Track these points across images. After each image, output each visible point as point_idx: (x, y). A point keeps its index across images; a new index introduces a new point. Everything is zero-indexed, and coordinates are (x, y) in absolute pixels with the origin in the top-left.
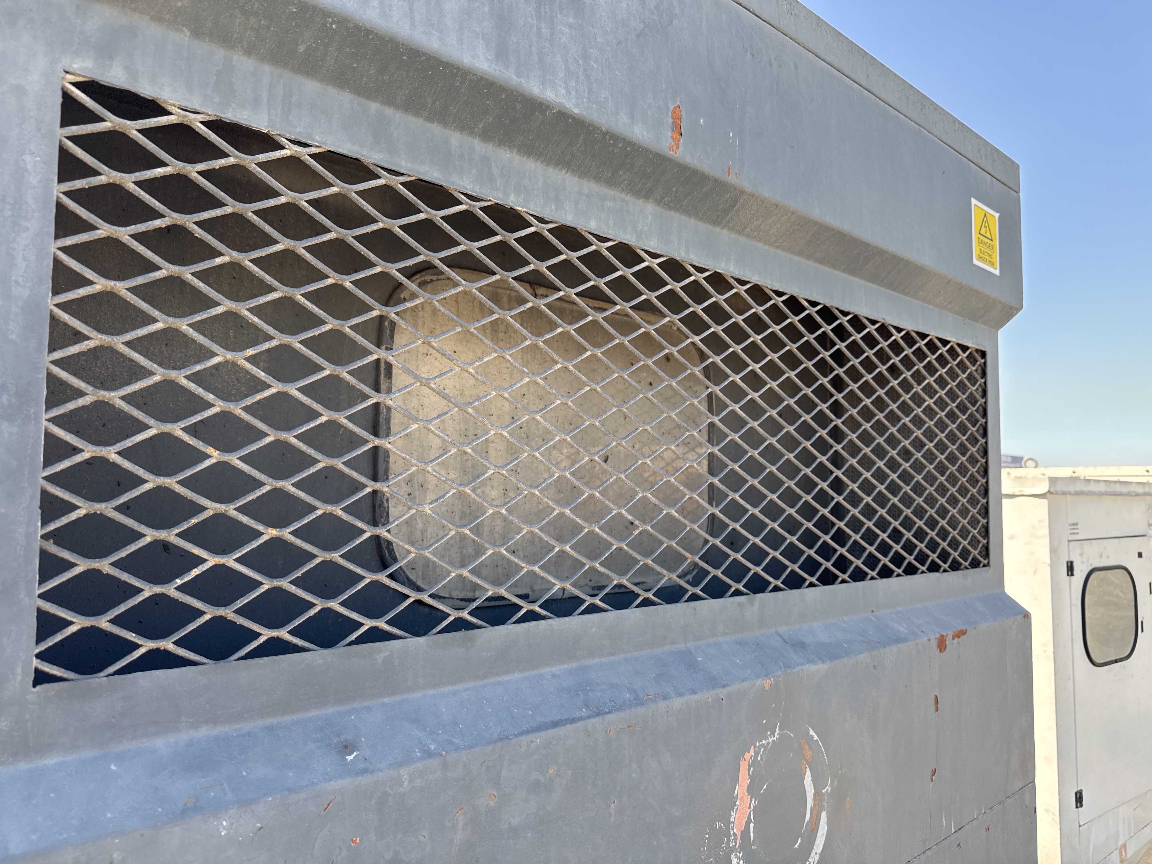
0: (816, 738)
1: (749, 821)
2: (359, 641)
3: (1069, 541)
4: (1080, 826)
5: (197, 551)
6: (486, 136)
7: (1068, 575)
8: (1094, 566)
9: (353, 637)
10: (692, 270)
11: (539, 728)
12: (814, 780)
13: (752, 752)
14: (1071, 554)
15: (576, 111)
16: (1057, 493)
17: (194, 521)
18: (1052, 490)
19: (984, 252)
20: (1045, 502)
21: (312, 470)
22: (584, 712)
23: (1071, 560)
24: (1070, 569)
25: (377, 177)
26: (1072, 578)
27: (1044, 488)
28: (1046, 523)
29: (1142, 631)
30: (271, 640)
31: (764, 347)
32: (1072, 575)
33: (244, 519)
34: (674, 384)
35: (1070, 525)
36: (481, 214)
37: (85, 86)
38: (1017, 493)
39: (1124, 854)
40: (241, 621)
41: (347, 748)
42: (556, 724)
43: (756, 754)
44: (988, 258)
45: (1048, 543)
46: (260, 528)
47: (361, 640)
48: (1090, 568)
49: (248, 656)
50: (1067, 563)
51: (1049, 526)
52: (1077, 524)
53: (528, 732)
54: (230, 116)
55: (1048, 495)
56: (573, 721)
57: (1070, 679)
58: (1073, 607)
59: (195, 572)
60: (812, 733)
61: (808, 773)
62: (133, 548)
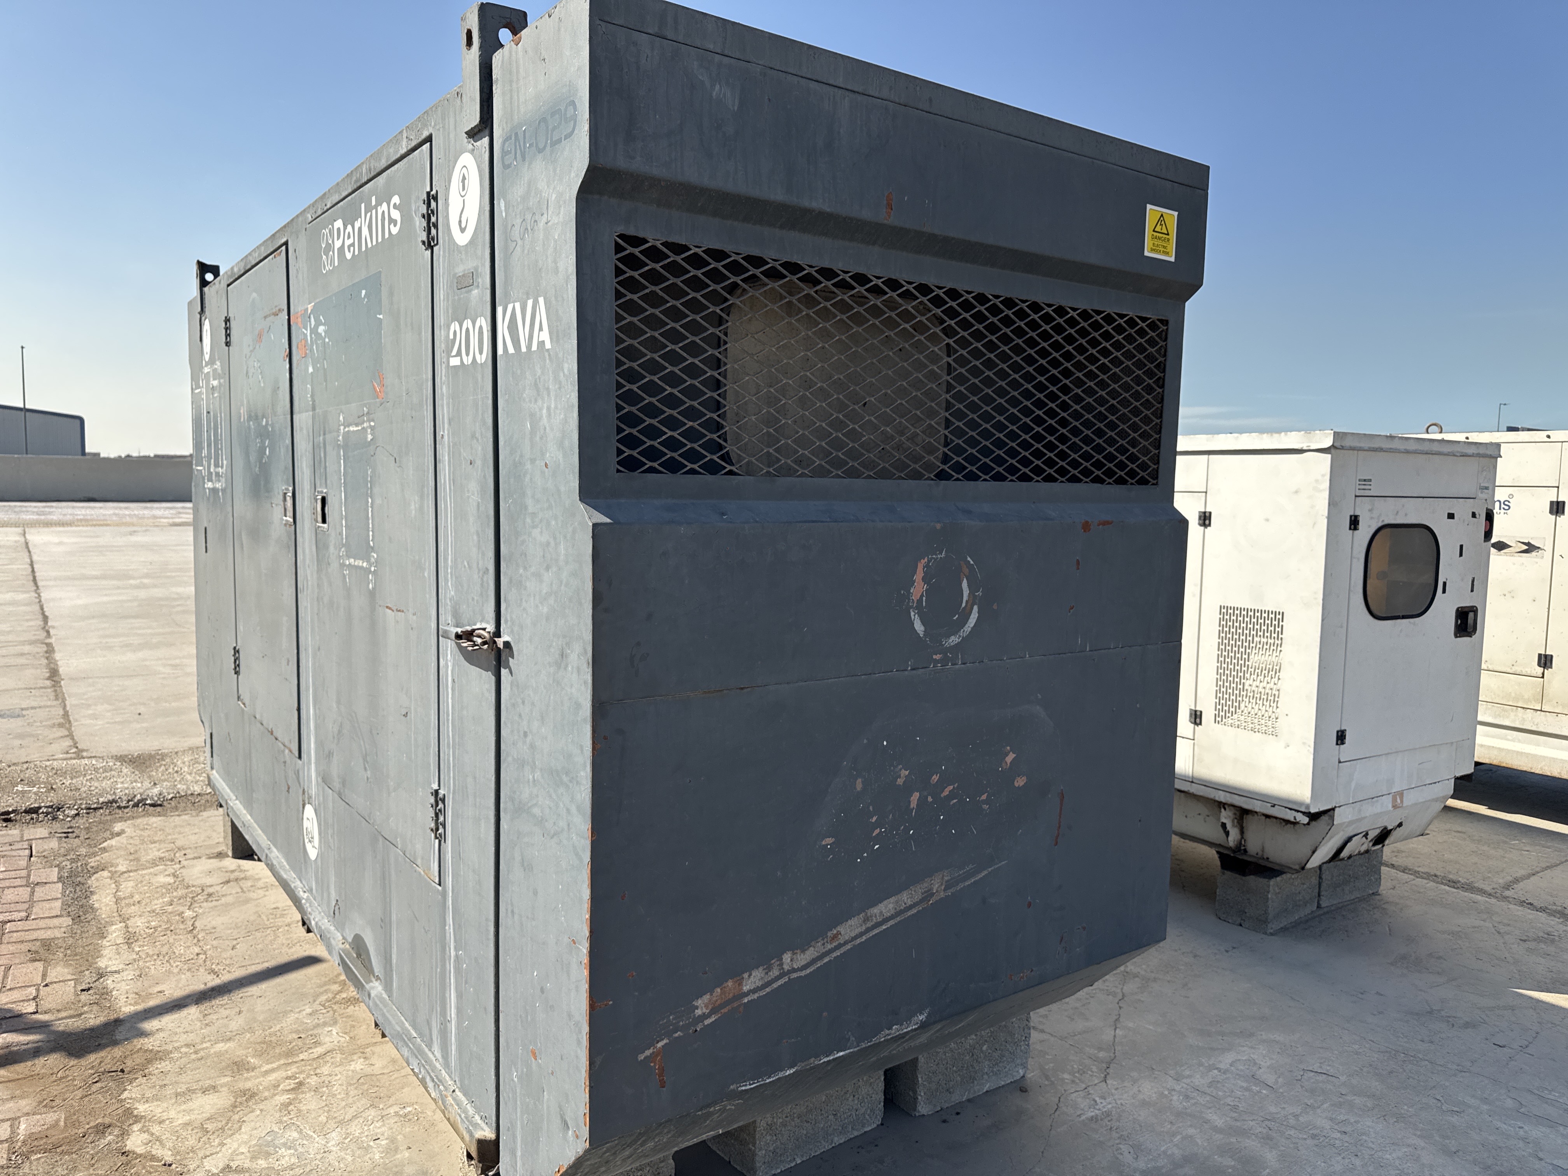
0: (972, 562)
1: (922, 596)
2: (725, 474)
3: (1356, 496)
4: (1340, 762)
5: (664, 429)
6: (782, 227)
7: (1350, 529)
8: (1386, 522)
9: (723, 472)
10: (904, 283)
11: (805, 522)
12: (969, 586)
13: (926, 560)
14: (1357, 509)
15: (828, 210)
16: (1342, 448)
17: (663, 416)
18: (1337, 444)
19: (1158, 246)
20: (1328, 457)
21: (705, 397)
22: (828, 520)
23: (1356, 514)
24: (1354, 523)
25: (730, 257)
26: (1356, 532)
27: (1328, 442)
28: (1328, 477)
29: (1444, 591)
30: (691, 469)
31: (957, 328)
32: (1356, 529)
33: (680, 417)
34: (891, 354)
35: (1360, 480)
36: (779, 268)
37: (621, 236)
38: (1305, 448)
39: (1399, 801)
40: (680, 459)
41: (723, 514)
42: (813, 522)
43: (929, 561)
44: (1162, 249)
45: (1327, 497)
46: (686, 421)
47: (726, 474)
48: (1380, 524)
49: (684, 473)
50: (1351, 516)
51: (1330, 480)
52: (1370, 480)
53: (800, 522)
54: (671, 240)
55: (1333, 450)
56: (822, 522)
57: (1342, 627)
58: (1354, 561)
59: (664, 437)
60: (969, 559)
61: (965, 581)
62: (643, 426)
